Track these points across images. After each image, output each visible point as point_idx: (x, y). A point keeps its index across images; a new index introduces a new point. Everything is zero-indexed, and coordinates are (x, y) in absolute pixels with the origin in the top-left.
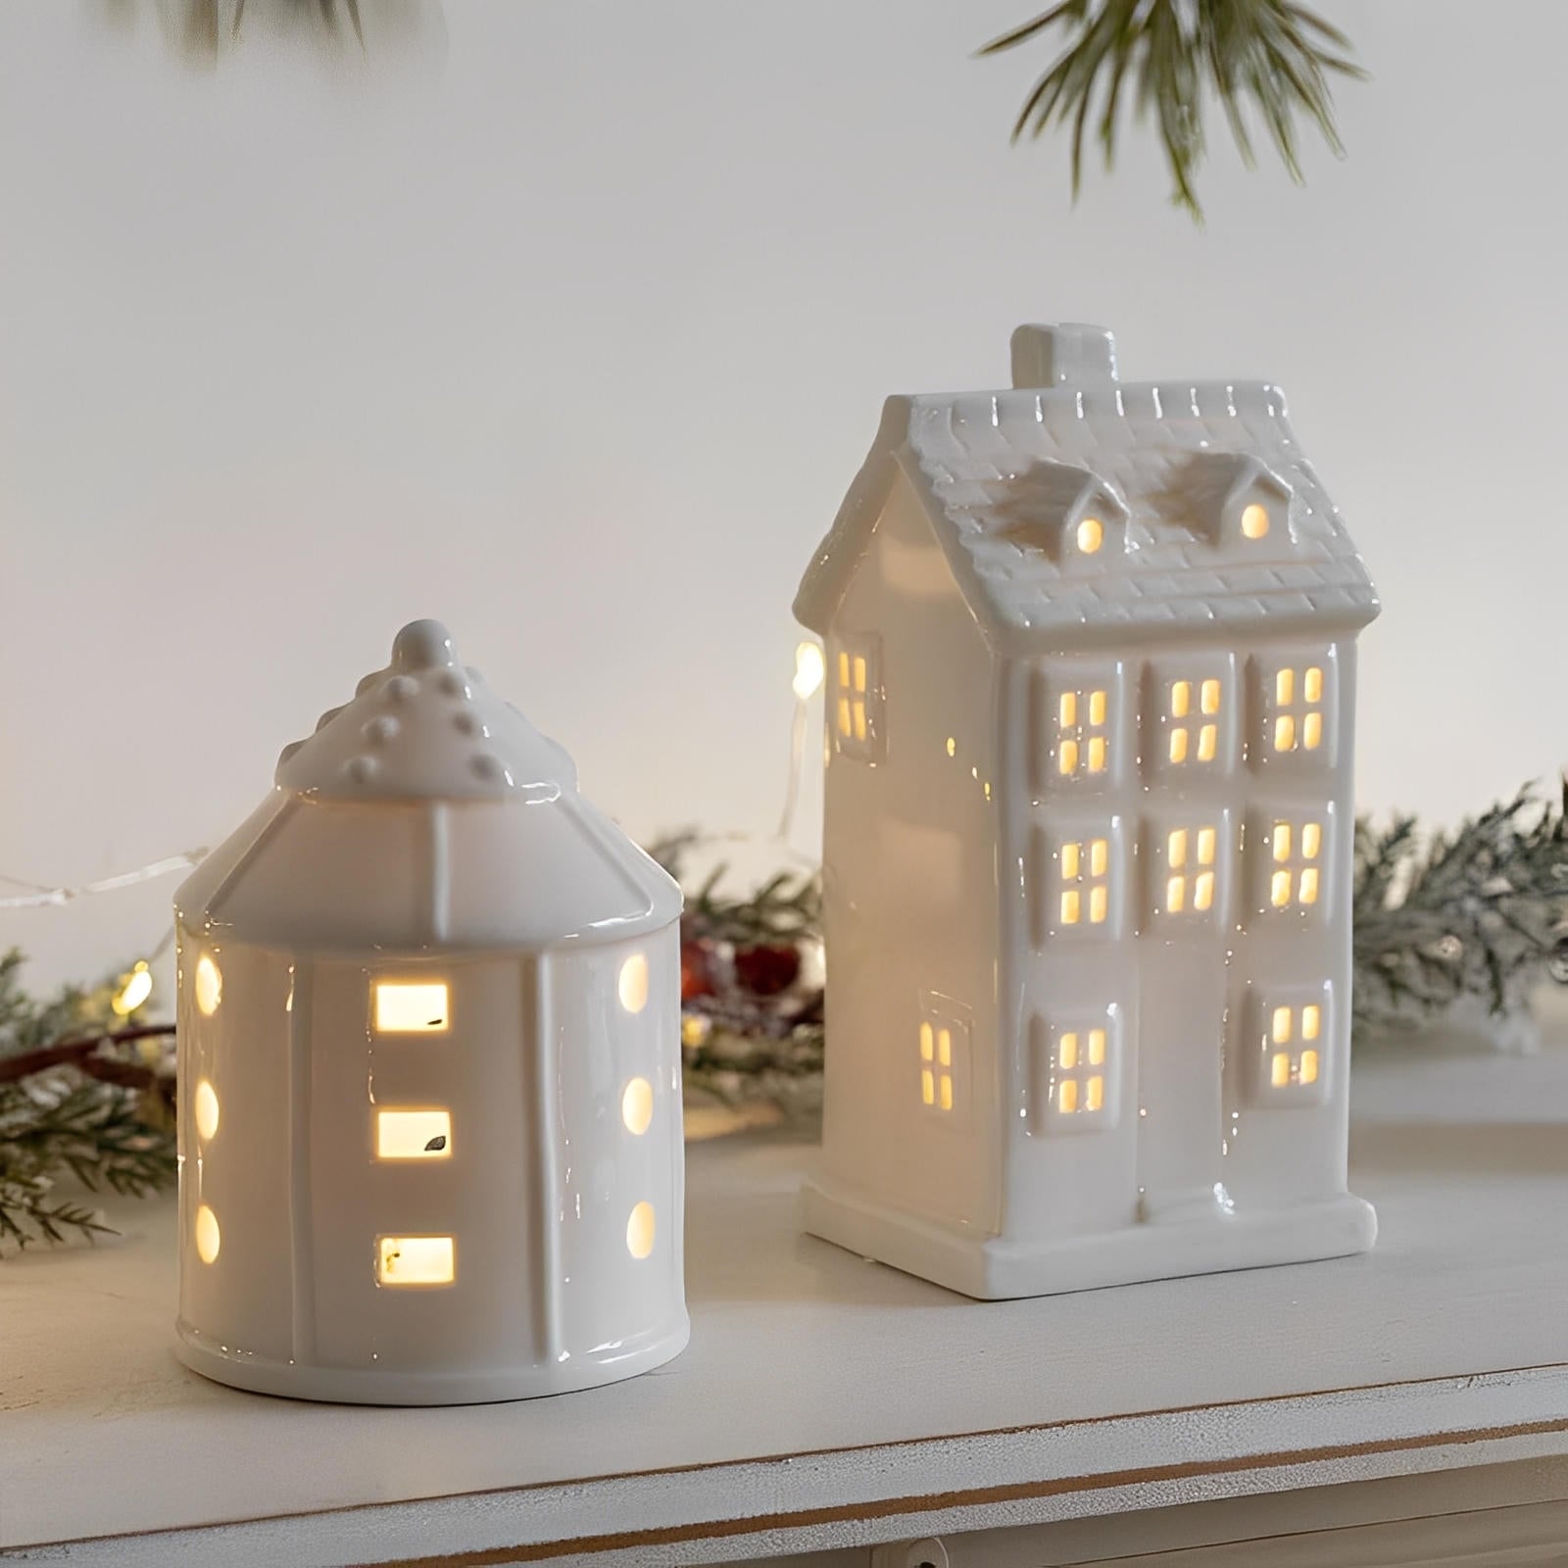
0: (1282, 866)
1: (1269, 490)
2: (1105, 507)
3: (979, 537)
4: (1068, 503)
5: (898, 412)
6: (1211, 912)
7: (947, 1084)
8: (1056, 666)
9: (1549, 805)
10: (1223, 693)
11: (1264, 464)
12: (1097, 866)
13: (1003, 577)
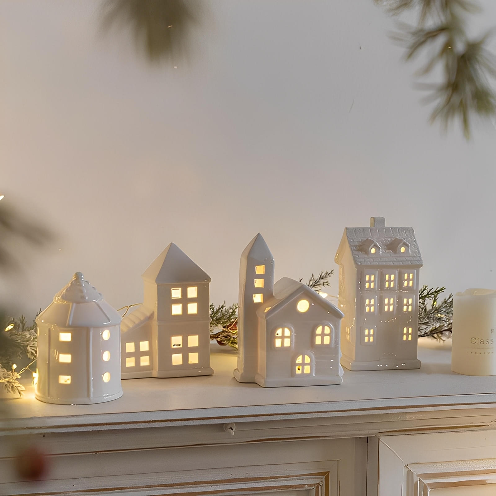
0: (405, 305)
1: (405, 245)
2: (376, 246)
4: (370, 246)
6: (392, 312)
10: (395, 277)
11: (405, 241)
12: (372, 303)
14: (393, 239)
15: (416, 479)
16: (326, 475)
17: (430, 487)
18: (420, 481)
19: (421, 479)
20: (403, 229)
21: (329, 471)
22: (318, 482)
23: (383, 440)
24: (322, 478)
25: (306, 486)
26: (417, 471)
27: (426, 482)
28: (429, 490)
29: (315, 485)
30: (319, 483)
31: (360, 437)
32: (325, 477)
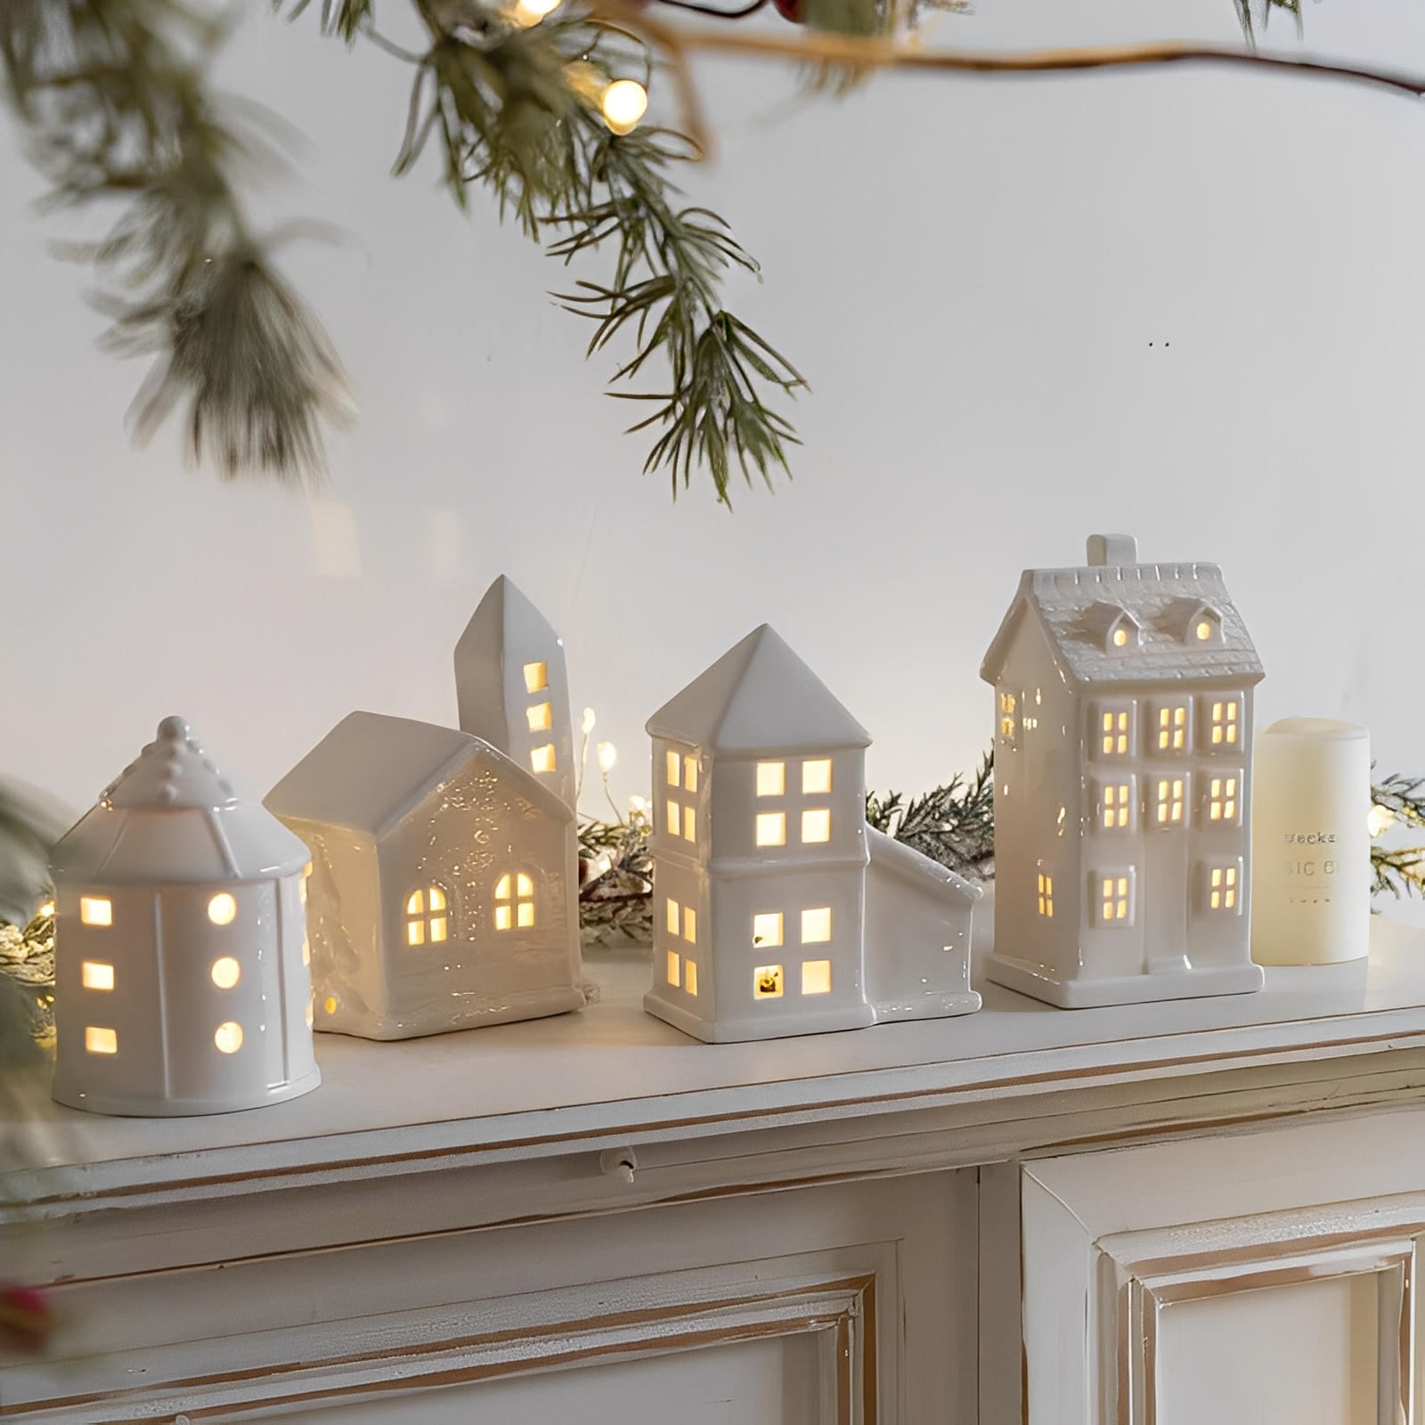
0: (1216, 800)
1: (1210, 616)
2: (1127, 623)
3: (1064, 638)
4: (1110, 623)
5: (1029, 578)
6: (1180, 823)
7: (1050, 904)
8: (1105, 701)
9: (971, 787)
10: (1186, 715)
11: (1208, 603)
12: (1123, 798)
13: (1076, 658)
14: (1168, 601)
15: (1123, 1278)
16: (866, 1286)
17: (1161, 1299)
18: (1135, 1282)
19: (1137, 1278)
20: (1192, 566)
21: (873, 1272)
22: (843, 1310)
23: (1034, 1174)
24: (854, 1296)
25: (812, 1321)
26: (1125, 1254)
27: (1151, 1283)
28: (1159, 1307)
29: (834, 1317)
30: (846, 1312)
31: (958, 1169)
32: (865, 1292)
